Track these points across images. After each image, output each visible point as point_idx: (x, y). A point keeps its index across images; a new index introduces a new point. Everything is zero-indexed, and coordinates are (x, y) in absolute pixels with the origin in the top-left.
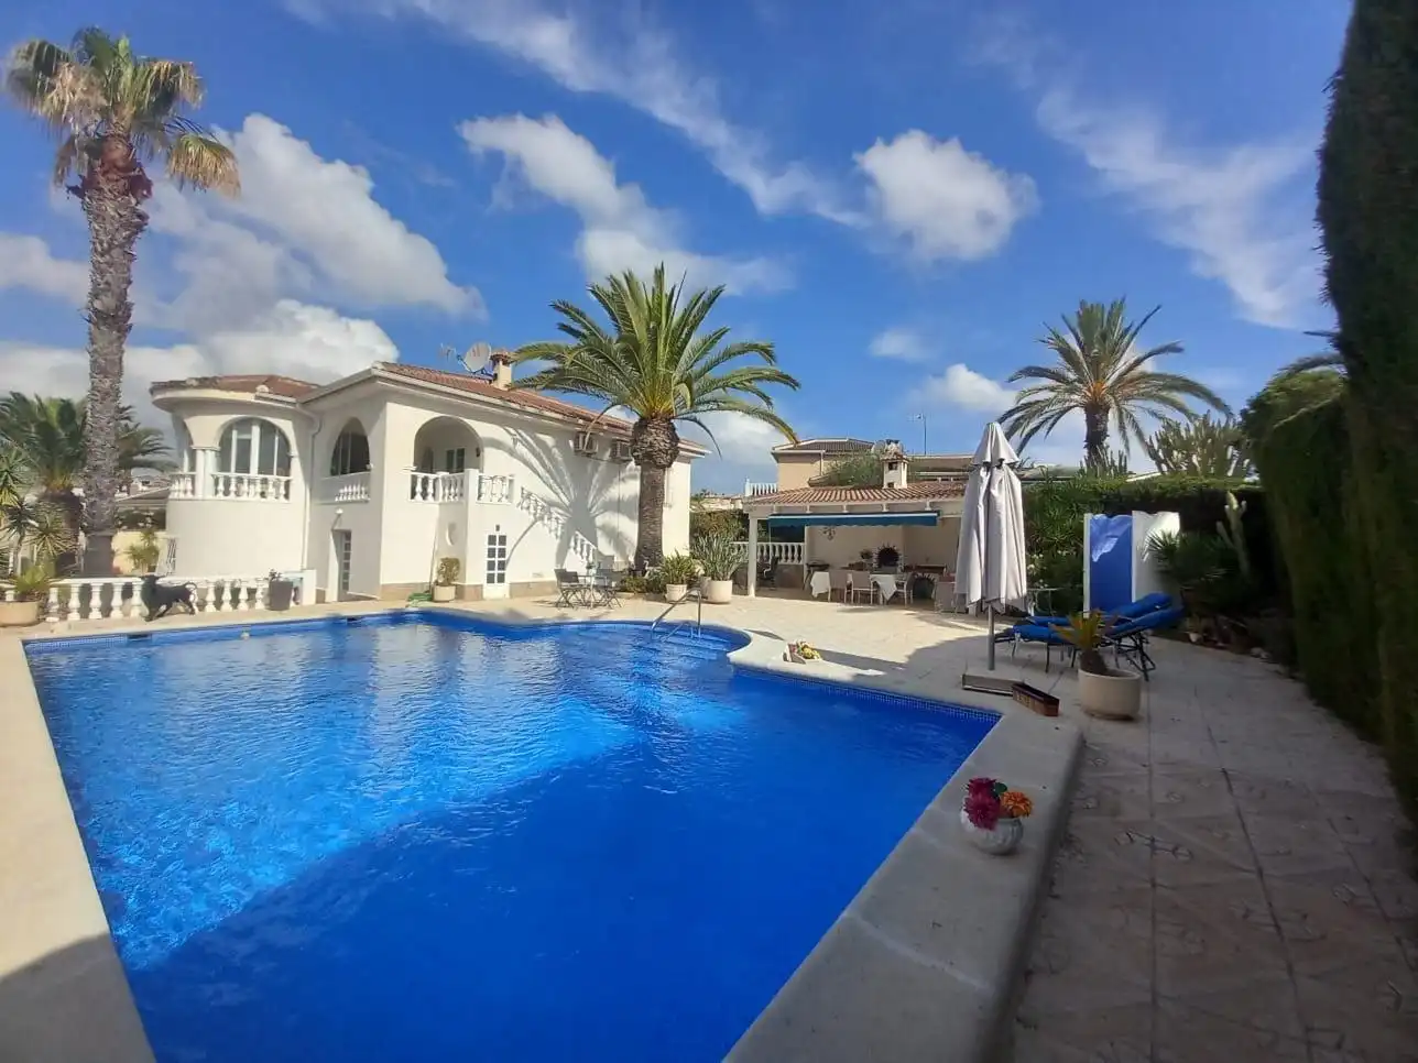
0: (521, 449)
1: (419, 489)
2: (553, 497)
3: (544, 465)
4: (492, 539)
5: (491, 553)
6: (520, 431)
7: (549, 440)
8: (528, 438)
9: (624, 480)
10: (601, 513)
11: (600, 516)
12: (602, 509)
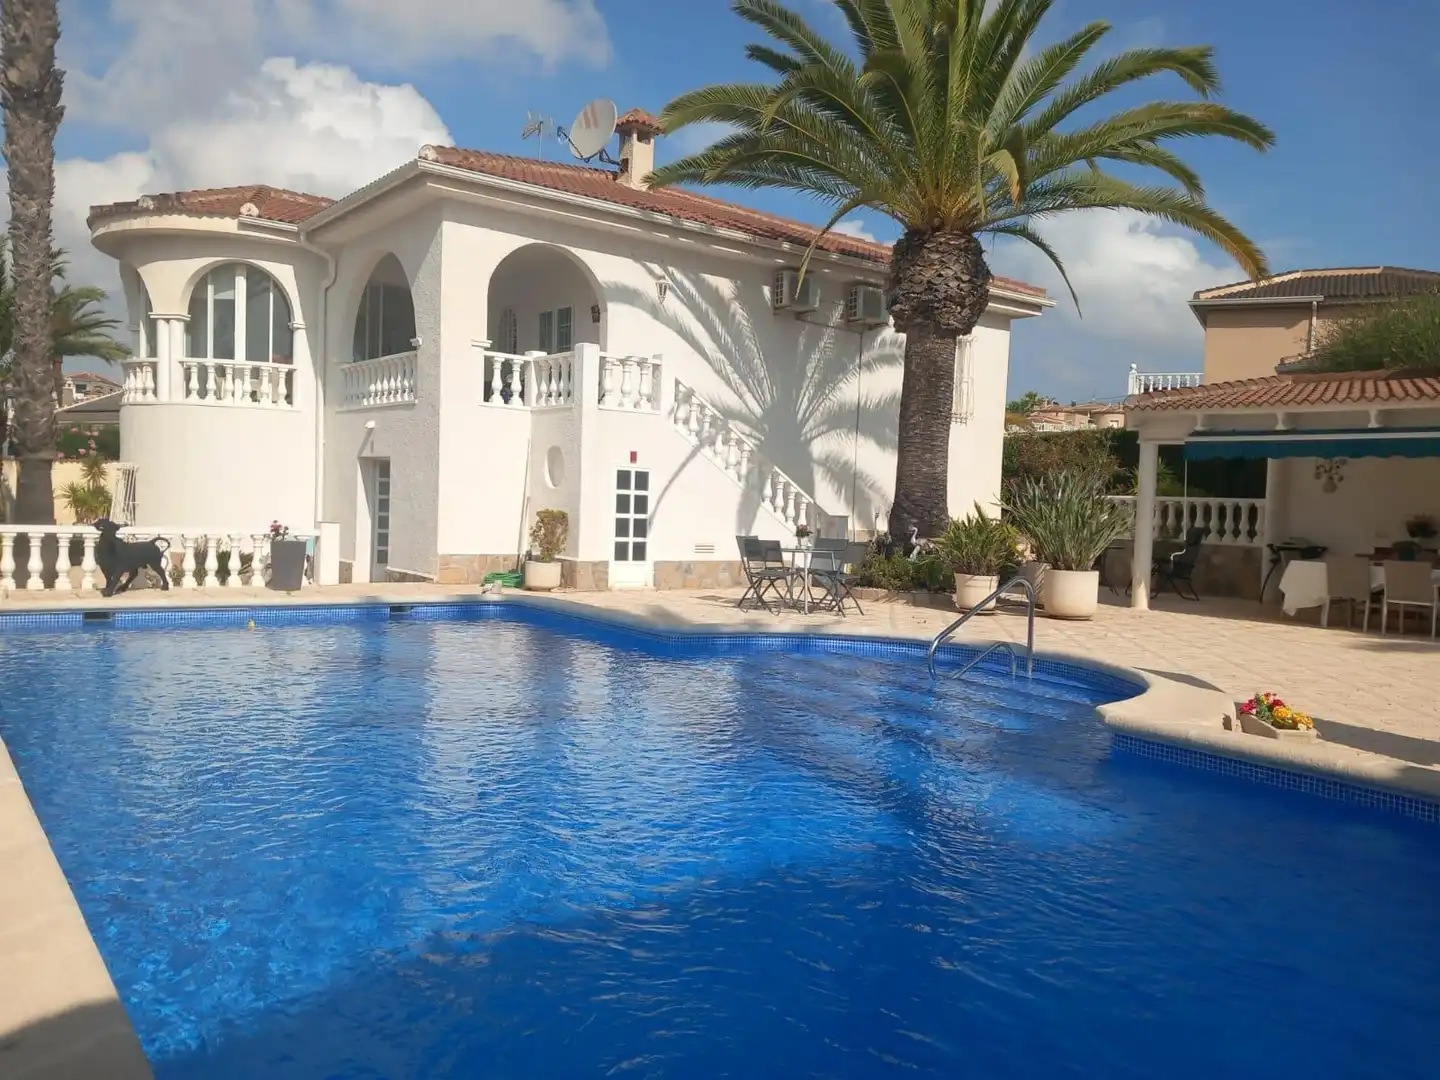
0: (673, 304)
1: (497, 384)
2: (731, 400)
3: (715, 336)
4: (623, 479)
5: (622, 504)
6: (670, 269)
7: (725, 286)
8: (687, 283)
9: (869, 366)
10: (823, 433)
11: (819, 438)
12: (823, 423)
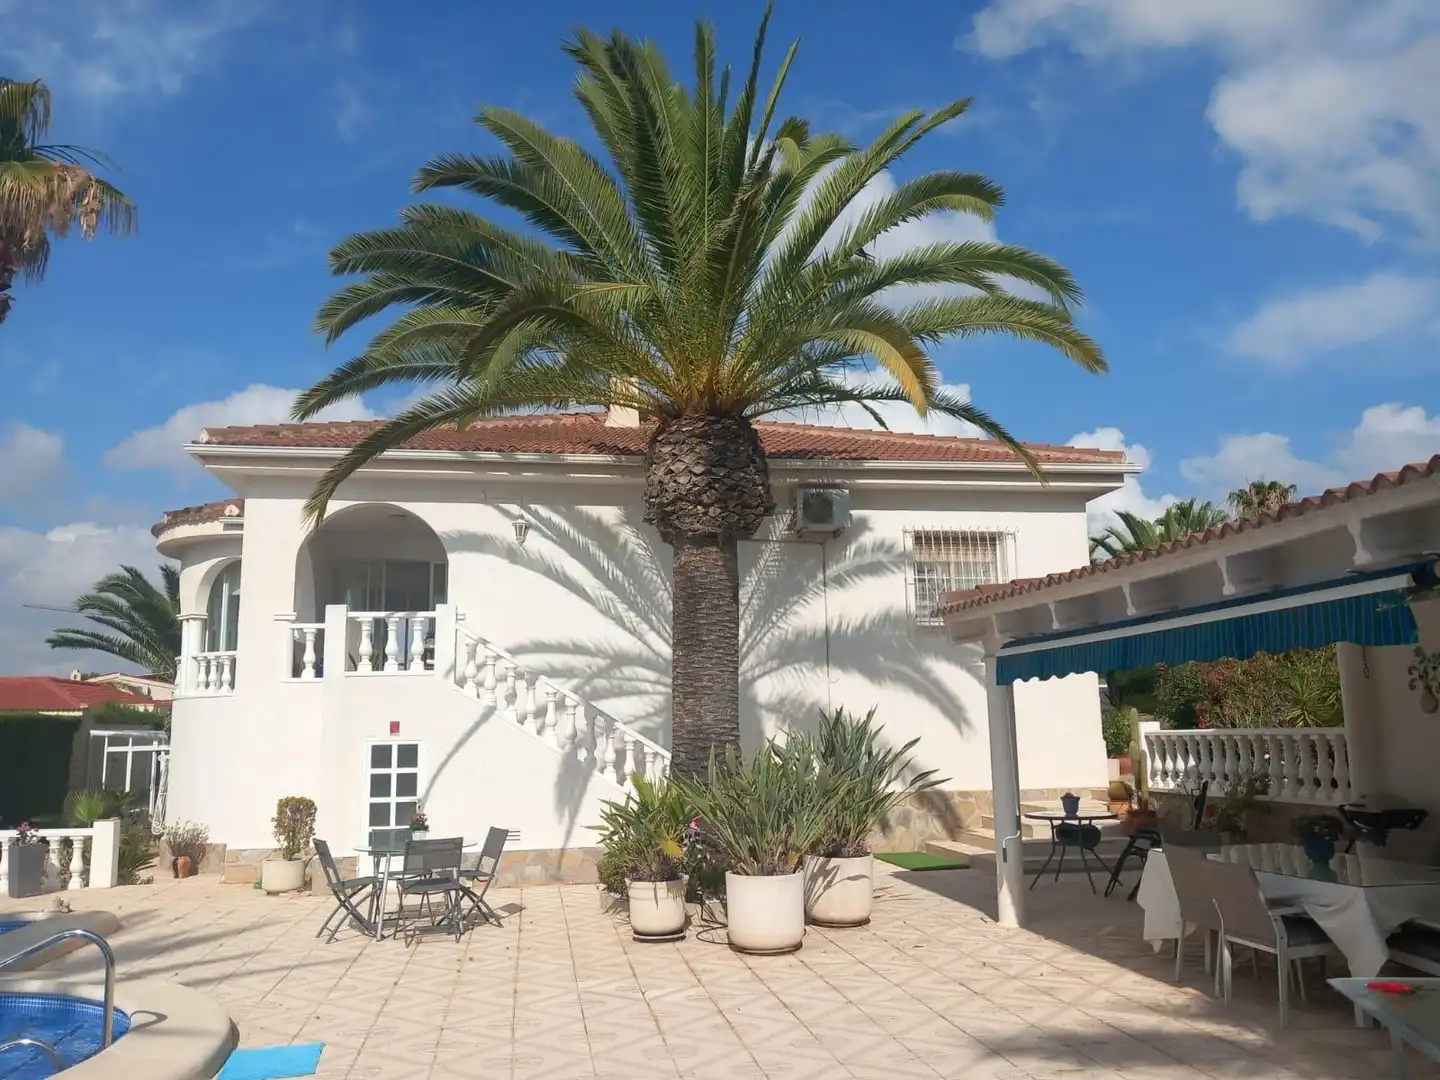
3: (598, 572)
4: (380, 755)
5: (379, 785)
6: (533, 507)
7: (609, 514)
9: (839, 581)
10: (771, 670)
11: (767, 678)
12: (772, 658)
